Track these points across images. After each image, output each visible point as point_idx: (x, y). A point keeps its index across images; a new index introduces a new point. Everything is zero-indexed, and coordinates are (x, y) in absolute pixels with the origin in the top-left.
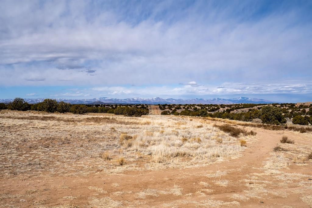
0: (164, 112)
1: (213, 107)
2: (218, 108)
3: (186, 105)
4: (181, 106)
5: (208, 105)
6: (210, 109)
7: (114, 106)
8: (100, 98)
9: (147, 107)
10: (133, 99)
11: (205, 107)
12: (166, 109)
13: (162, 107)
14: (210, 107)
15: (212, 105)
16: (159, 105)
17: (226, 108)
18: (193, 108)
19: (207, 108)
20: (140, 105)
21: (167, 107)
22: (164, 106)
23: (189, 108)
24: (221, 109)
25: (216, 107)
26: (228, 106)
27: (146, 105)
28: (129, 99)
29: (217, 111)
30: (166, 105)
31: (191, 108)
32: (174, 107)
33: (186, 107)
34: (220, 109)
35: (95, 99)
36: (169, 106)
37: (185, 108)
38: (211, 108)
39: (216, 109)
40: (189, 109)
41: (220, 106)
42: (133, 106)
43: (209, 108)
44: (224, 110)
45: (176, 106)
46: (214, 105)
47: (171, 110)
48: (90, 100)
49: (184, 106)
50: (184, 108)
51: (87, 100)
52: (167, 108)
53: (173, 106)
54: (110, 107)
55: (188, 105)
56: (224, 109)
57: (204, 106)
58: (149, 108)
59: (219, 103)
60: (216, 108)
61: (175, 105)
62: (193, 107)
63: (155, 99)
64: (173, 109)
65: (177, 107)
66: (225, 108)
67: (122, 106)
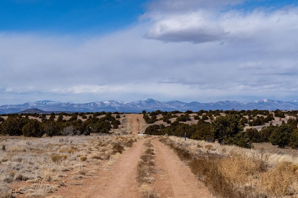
0: (151, 127)
1: (260, 116)
2: (270, 118)
3: (202, 112)
4: (189, 115)
5: (249, 113)
6: (252, 120)
7: (48, 117)
8: (38, 103)
9: (118, 117)
10: (102, 103)
11: (241, 116)
12: (157, 120)
13: (150, 117)
14: (254, 116)
15: (256, 112)
16: (144, 112)
17: (288, 117)
18: (215, 118)
19: (247, 117)
20: (104, 113)
21: (160, 116)
22: (155, 114)
23: (207, 119)
24: (277, 119)
25: (265, 115)
26: (290, 113)
27: (117, 113)
28: (94, 103)
29: (267, 125)
30: (159, 112)
31: (212, 119)
32: (174, 117)
33: (201, 117)
34: (274, 119)
35: (27, 104)
36: (165, 113)
37: (199, 119)
38: (256, 118)
39: (267, 121)
40: (206, 121)
41: (273, 113)
42: (88, 116)
43: (250, 118)
44: (283, 122)
45: (179, 115)
46: (261, 112)
47: (169, 122)
48: (18, 105)
49: (196, 115)
50: (196, 118)
51: (11, 105)
52: (161, 119)
53: (173, 115)
54: (40, 118)
55: (206, 112)
56: (283, 119)
57: (239, 113)
58: (121, 120)
59: (270, 109)
60: (265, 117)
61: (177, 112)
62: (215, 116)
63: (145, 104)
64: (173, 120)
65: (182, 116)
66: (284, 117)
67: (64, 116)
